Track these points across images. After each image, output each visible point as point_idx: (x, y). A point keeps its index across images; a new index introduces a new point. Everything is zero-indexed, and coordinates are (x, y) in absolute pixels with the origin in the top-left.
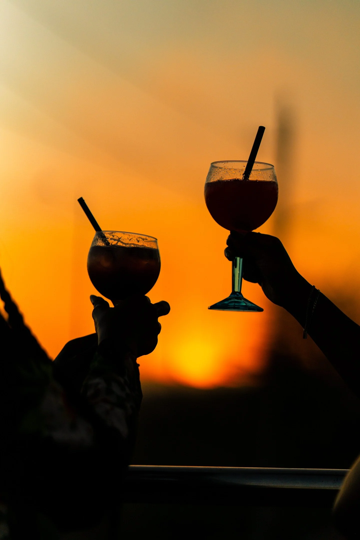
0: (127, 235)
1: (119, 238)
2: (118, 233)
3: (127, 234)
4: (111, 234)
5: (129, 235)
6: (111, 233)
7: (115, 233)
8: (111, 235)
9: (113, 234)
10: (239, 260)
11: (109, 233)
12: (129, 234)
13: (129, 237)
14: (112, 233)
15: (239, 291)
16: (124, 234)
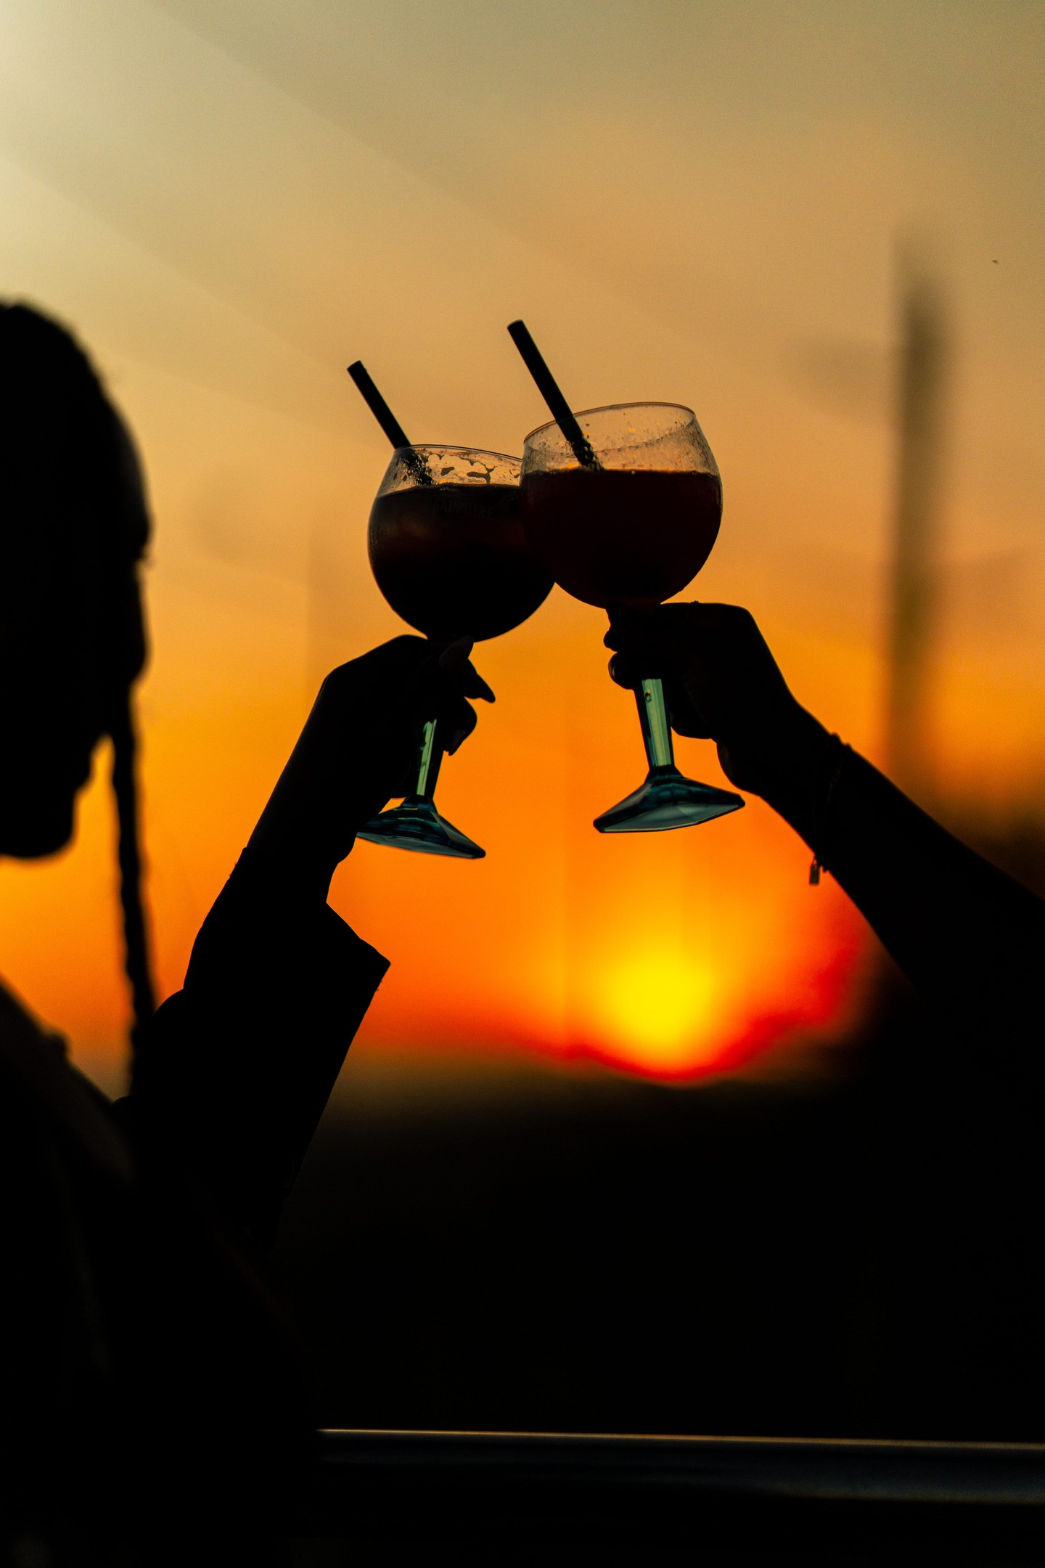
0: (508, 465)
1: (487, 469)
2: (487, 456)
3: (508, 460)
4: (466, 457)
5: (514, 465)
6: (465, 454)
7: (476, 454)
8: (466, 459)
9: (472, 457)
10: (652, 687)
11: (458, 454)
12: (513, 461)
13: (514, 470)
14: (468, 454)
15: (670, 763)
16: (501, 460)
